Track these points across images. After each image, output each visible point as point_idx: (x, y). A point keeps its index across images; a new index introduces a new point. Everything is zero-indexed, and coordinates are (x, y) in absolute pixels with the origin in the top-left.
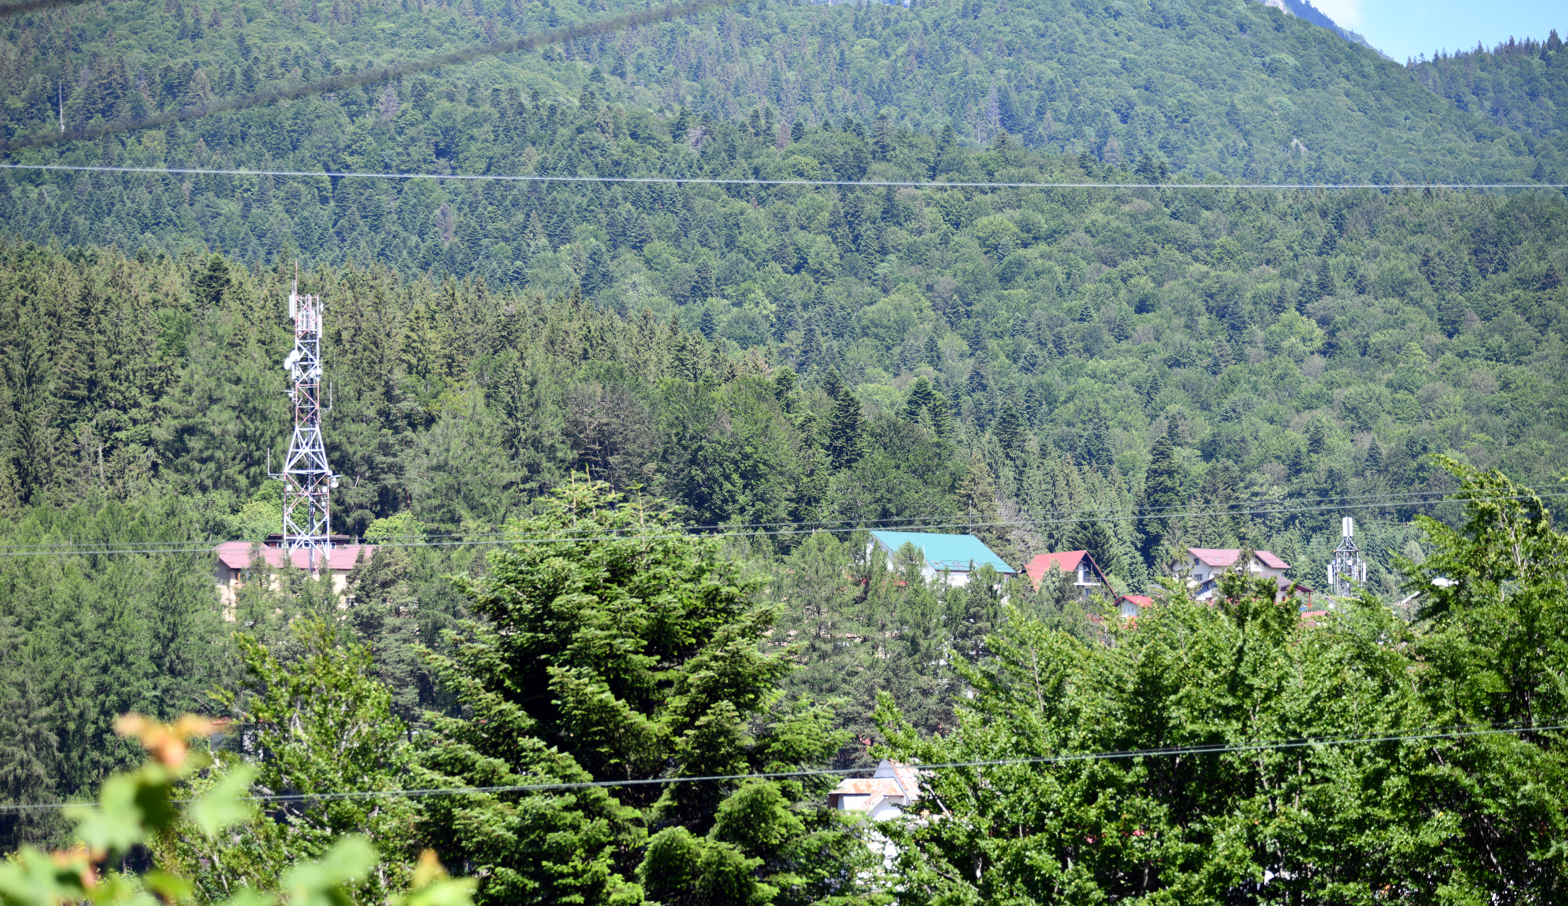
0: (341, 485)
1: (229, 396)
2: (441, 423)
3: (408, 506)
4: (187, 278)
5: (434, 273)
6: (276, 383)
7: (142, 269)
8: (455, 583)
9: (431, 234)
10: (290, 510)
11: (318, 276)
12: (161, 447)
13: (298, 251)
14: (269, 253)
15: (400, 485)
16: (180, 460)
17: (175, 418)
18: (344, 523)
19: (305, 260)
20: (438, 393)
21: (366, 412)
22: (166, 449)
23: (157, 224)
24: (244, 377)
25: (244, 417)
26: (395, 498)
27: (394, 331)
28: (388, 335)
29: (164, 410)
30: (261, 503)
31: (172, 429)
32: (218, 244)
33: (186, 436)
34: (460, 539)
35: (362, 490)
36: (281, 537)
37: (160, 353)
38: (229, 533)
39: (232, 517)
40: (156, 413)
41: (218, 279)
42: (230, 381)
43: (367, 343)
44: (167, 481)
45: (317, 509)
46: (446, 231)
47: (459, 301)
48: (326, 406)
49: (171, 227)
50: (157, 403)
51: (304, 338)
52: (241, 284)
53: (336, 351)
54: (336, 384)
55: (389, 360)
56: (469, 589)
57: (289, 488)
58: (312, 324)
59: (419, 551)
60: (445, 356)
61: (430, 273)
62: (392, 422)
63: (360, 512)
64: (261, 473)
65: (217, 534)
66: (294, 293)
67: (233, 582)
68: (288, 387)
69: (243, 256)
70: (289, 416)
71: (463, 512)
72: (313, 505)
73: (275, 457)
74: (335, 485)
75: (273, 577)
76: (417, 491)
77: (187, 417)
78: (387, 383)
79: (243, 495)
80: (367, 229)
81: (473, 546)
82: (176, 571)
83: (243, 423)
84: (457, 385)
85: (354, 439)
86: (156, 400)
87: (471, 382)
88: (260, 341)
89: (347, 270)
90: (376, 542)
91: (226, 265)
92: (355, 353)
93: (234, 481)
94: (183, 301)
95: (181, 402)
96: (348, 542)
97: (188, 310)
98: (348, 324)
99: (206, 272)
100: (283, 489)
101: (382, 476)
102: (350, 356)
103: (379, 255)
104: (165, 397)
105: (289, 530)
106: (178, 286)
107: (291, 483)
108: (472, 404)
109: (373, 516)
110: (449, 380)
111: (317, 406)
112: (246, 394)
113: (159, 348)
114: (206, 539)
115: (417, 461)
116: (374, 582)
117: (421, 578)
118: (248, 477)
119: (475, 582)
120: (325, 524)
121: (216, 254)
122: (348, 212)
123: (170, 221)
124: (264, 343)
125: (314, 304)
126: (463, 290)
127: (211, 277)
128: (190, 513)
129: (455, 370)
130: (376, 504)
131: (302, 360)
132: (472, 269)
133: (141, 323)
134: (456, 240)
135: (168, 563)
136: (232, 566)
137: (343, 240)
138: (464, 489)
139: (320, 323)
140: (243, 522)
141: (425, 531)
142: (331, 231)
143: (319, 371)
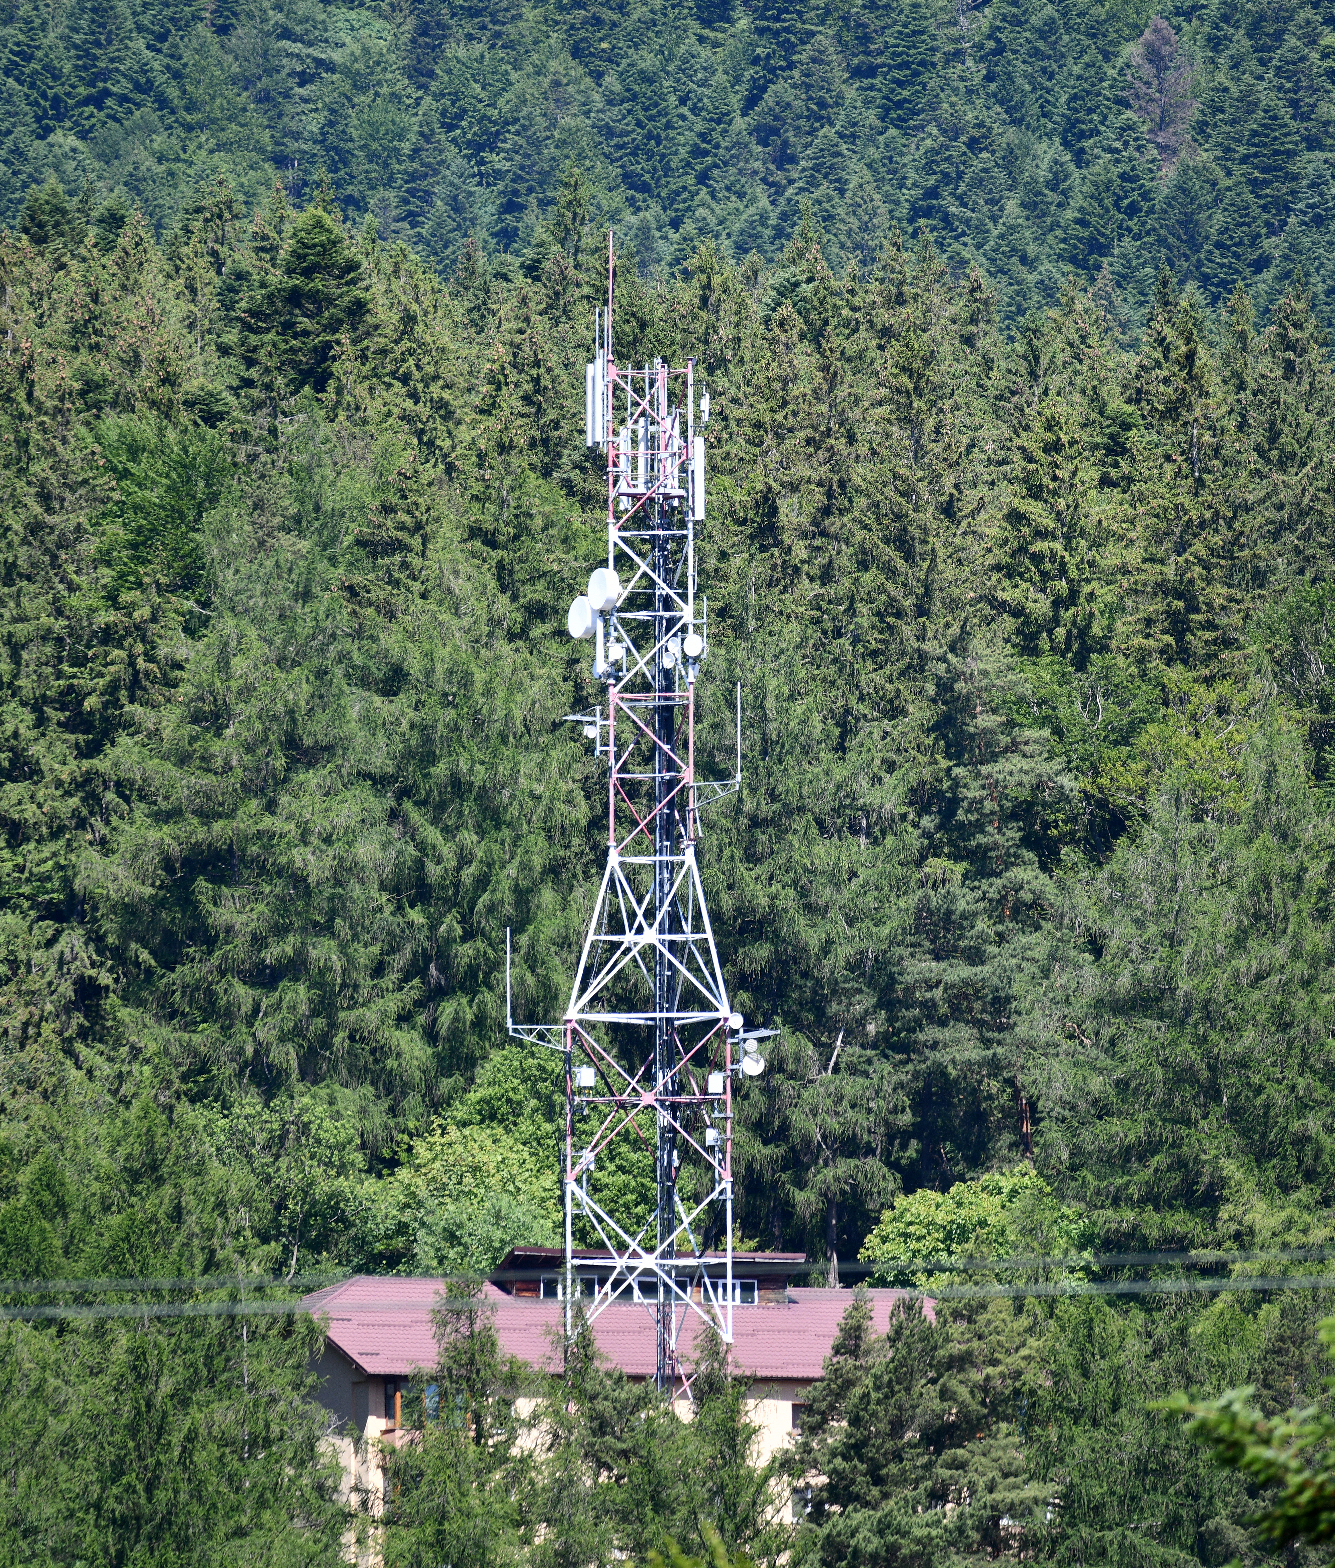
0: (775, 1066)
1: (361, 738)
2: (1148, 834)
3: (1023, 1144)
4: (209, 299)
5: (1121, 281)
6: (536, 689)
7: (41, 268)
8: (1203, 1430)
9: (1109, 136)
10: (588, 1157)
11: (689, 294)
12: (110, 927)
13: (617, 199)
14: (511, 206)
15: (994, 1066)
16: (182, 973)
17: (162, 817)
18: (786, 1210)
19: (644, 230)
20: (1135, 727)
21: (870, 796)
22: (126, 935)
23: (97, 101)
24: (415, 666)
25: (415, 816)
26: (978, 1117)
27: (971, 496)
28: (948, 510)
29: (122, 787)
30: (481, 1134)
31: (149, 858)
32: (320, 173)
33: (202, 884)
34: (1219, 1270)
35: (853, 1086)
36: (555, 1261)
37: (106, 575)
38: (360, 1243)
39: (370, 1186)
40: (93, 799)
41: (320, 301)
42: (365, 682)
43: (872, 539)
44: (135, 1052)
45: (689, 1156)
46: (1162, 124)
47: (1213, 382)
48: (722, 775)
49: (147, 112)
50: (101, 764)
51: (639, 520)
52: (409, 319)
53: (759, 570)
54: (759, 690)
55: (953, 605)
56: (1254, 1451)
57: (586, 1076)
58: (671, 468)
59: (1070, 1311)
60: (1162, 588)
61: (1105, 277)
62: (967, 830)
63: (844, 1166)
64: (480, 1022)
65: (316, 1247)
66: (602, 356)
67: (375, 1425)
68: (580, 703)
69: (412, 218)
70: (581, 812)
71: (1230, 1168)
72: (670, 1137)
73: (532, 962)
74: (753, 1066)
75: (524, 1407)
76: (1058, 1090)
77: (206, 816)
78: (945, 686)
79: (413, 1101)
80: (871, 117)
81: (1265, 1296)
82: (167, 1385)
83: (411, 832)
84: (1206, 697)
85: (824, 894)
86: (92, 750)
87: (1256, 685)
88: (475, 532)
89: (797, 272)
90: (903, 1280)
91: (351, 251)
92: (826, 576)
93: (380, 1052)
94: (192, 386)
95: (183, 760)
96: (801, 1280)
97: (212, 419)
98: (802, 470)
99: (277, 277)
100: (561, 1083)
101: (931, 1033)
102: (808, 589)
103: (916, 213)
104: (124, 739)
105: (581, 1235)
106: (173, 327)
107: (591, 1058)
108: (1256, 768)
109: (891, 1182)
110: (1175, 675)
111: (688, 775)
112: (424, 730)
113: (105, 559)
114: (278, 1268)
115: (1061, 979)
116: (897, 1427)
117: (1076, 1415)
118: (431, 1035)
119: (1280, 1427)
120: (716, 1211)
121: (311, 210)
122: (803, 56)
123: (145, 88)
124: (491, 543)
125: (675, 398)
126: (1226, 342)
127: (294, 297)
128: (216, 1170)
129: (1198, 640)
130: (905, 1136)
131: (632, 603)
132: (1261, 264)
133: (40, 468)
134: (1204, 157)
135: (138, 1354)
136: (372, 1366)
137: (784, 159)
138: (1230, 1081)
139: (699, 464)
140: (413, 1202)
141: (1085, 1241)
142: (740, 123)
143: (695, 645)
